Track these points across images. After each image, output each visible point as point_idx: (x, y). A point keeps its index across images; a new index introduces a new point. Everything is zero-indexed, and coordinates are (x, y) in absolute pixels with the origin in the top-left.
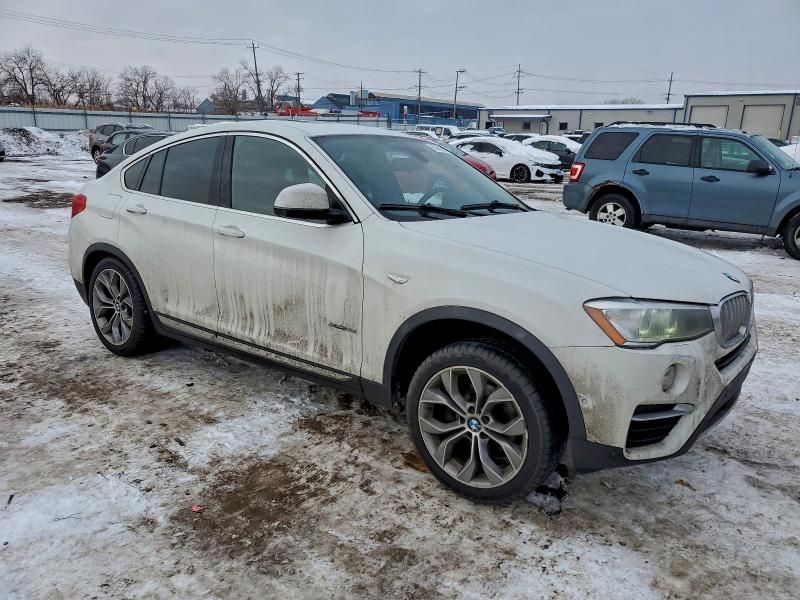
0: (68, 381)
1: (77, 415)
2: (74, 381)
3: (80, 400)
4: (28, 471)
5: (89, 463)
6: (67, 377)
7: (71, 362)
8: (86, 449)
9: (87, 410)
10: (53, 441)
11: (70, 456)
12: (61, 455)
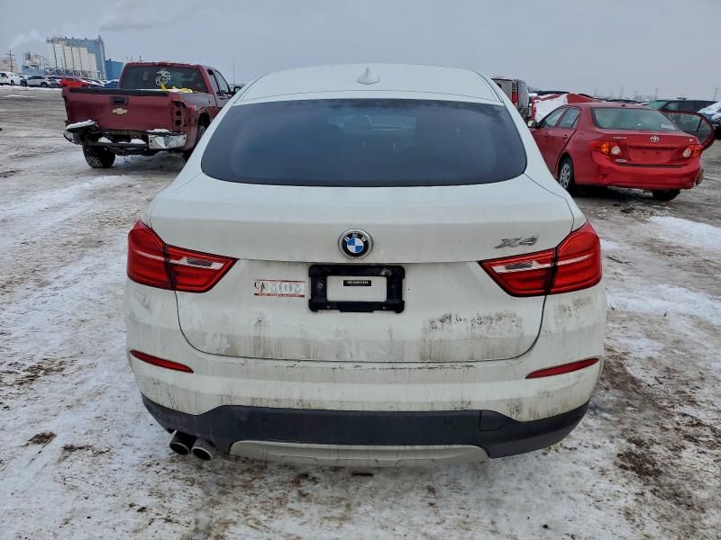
0: (617, 387)
1: (617, 350)
2: (612, 383)
3: (611, 360)
4: (656, 326)
5: (618, 316)
6: (617, 392)
7: (609, 411)
8: (616, 326)
9: (609, 350)
10: (640, 338)
11: (629, 324)
12: (635, 327)
